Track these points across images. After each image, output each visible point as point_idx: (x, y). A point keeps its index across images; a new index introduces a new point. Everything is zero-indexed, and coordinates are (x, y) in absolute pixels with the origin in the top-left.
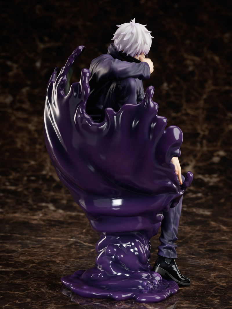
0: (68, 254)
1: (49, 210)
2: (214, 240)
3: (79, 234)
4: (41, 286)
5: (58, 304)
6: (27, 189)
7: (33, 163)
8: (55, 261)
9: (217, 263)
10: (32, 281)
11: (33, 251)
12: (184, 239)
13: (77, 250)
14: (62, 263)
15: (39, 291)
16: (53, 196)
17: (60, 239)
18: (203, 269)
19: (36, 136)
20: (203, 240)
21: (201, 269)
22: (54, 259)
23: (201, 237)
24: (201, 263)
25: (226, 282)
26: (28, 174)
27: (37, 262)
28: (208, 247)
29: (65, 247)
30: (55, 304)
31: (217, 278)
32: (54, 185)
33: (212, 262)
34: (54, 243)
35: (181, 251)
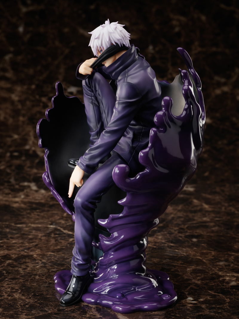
0: (46, 245)
1: (31, 190)
2: (195, 222)
3: (60, 219)
4: (14, 290)
5: (29, 315)
6: (10, 166)
7: (16, 136)
8: (33, 256)
9: (195, 253)
10: (6, 284)
11: (11, 243)
12: (164, 223)
13: (56, 241)
14: (39, 258)
15: (12, 297)
16: (36, 174)
17: (40, 226)
18: (180, 262)
19: (20, 107)
20: (184, 223)
21: (178, 262)
22: (31, 253)
23: (182, 219)
24: (179, 254)
25: (202, 279)
26: (11, 149)
27: (14, 257)
28: (189, 231)
29: (44, 236)
30: (26, 315)
31: (193, 274)
32: (37, 161)
33: (190, 252)
34: (34, 231)
35: (160, 237)
